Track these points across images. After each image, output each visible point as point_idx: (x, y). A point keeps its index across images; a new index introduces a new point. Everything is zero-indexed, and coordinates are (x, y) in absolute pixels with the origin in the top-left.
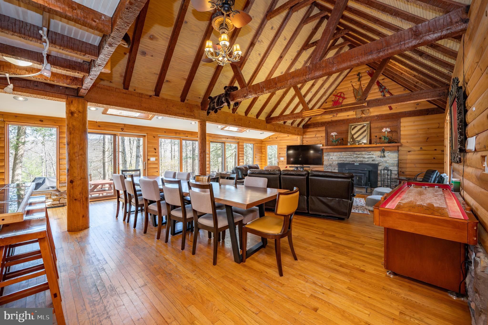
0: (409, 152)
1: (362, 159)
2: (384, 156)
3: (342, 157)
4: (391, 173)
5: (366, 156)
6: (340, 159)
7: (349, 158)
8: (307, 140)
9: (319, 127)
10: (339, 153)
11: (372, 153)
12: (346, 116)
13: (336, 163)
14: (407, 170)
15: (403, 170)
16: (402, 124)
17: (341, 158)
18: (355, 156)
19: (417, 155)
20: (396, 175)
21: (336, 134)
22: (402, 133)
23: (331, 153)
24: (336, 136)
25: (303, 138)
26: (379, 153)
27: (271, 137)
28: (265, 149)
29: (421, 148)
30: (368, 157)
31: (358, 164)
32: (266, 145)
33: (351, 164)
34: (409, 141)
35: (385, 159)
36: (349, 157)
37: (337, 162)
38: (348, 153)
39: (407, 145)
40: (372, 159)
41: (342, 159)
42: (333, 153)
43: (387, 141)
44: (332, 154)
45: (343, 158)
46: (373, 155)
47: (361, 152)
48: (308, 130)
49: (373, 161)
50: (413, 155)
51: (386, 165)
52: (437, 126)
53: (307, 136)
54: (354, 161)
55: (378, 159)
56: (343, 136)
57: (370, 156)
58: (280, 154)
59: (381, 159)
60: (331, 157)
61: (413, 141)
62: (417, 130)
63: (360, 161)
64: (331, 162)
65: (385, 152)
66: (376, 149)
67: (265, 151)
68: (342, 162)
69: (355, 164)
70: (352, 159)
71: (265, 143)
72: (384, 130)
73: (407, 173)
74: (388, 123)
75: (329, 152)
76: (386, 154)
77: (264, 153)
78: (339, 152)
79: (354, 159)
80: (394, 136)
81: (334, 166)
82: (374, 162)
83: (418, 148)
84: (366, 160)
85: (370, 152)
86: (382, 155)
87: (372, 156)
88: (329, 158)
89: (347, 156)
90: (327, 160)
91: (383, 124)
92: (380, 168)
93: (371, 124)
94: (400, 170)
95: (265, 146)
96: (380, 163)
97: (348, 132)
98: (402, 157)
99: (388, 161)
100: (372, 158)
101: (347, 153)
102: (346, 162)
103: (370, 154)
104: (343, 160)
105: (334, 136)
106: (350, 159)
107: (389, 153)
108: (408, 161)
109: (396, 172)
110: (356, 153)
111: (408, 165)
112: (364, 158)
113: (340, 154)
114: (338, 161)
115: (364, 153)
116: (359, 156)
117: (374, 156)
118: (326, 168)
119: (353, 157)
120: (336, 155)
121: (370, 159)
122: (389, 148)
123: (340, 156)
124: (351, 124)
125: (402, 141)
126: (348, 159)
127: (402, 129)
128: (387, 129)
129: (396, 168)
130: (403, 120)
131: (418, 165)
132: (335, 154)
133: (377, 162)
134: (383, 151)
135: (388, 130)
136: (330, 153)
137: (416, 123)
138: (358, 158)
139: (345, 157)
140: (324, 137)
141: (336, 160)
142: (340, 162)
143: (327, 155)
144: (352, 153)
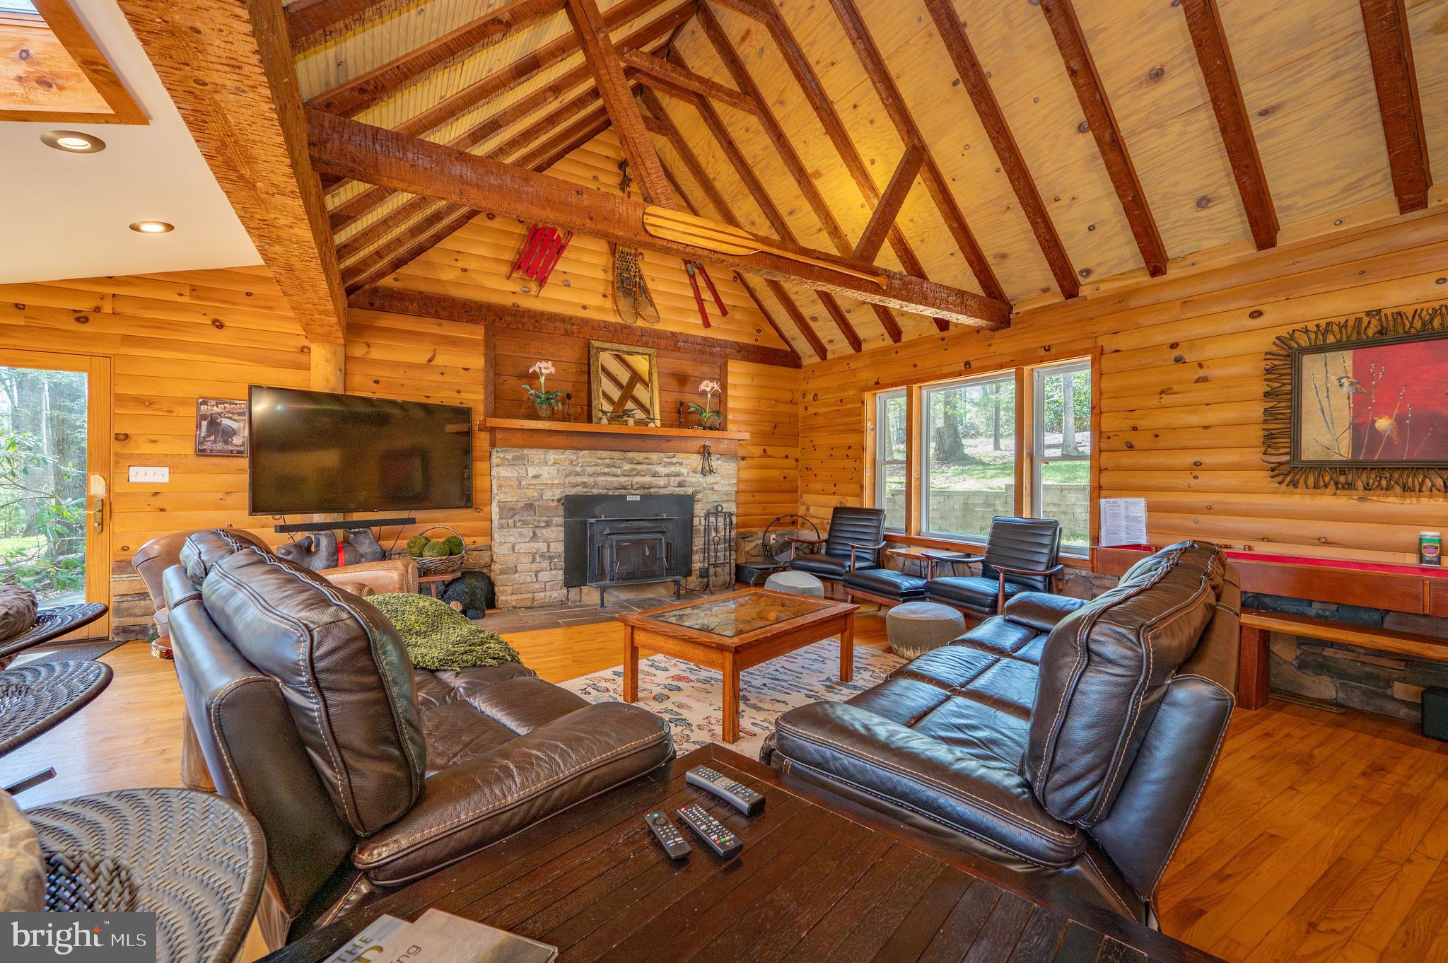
0: (743, 459)
1: (648, 479)
2: (711, 471)
3: (578, 469)
5: (662, 470)
6: (572, 479)
7: (605, 474)
9: (450, 317)
10: (569, 455)
11: (678, 457)
12: (575, 304)
13: (558, 497)
16: (730, 379)
17: (577, 474)
18: (627, 467)
19: (751, 467)
21: (552, 370)
22: (730, 403)
23: (533, 451)
24: (548, 377)
25: (348, 358)
26: (695, 460)
29: (765, 451)
30: (667, 470)
31: (638, 498)
33: (614, 500)
35: (710, 479)
36: (606, 470)
37: (558, 493)
38: (605, 454)
40: (678, 479)
41: (579, 479)
42: (541, 451)
44: (535, 454)
46: (681, 464)
47: (649, 455)
49: (680, 485)
51: (713, 497)
52: (788, 396)
54: (624, 488)
55: (693, 480)
57: (673, 469)
58: (122, 437)
59: (701, 479)
60: (532, 471)
62: (758, 400)
63: (643, 487)
64: (532, 494)
65: (713, 457)
68: (580, 490)
69: (629, 498)
70: (614, 479)
74: (700, 367)
75: (523, 447)
76: (714, 463)
78: (565, 448)
79: (622, 479)
81: (547, 508)
82: (680, 491)
83: (758, 451)
84: (662, 482)
85: (674, 457)
86: (705, 465)
87: (678, 468)
88: (523, 472)
89: (598, 469)
90: (515, 484)
92: (699, 510)
96: (699, 492)
97: (584, 373)
99: (716, 487)
100: (677, 475)
101: (599, 453)
102: (595, 491)
103: (674, 460)
104: (585, 485)
105: (542, 380)
106: (611, 479)
107: (720, 462)
109: (735, 520)
110: (630, 455)
112: (654, 476)
113: (574, 457)
114: (563, 485)
115: (655, 456)
116: (639, 467)
117: (684, 470)
118: (511, 522)
119: (619, 472)
120: (555, 463)
121: (673, 478)
122: (721, 446)
123: (570, 468)
124: (598, 344)
125: (730, 426)
126: (603, 479)
127: (730, 391)
129: (734, 508)
130: (731, 366)
132: (552, 455)
133: (690, 491)
134: (709, 454)
136: (526, 451)
137: (755, 382)
138: (639, 473)
139: (589, 470)
140: (481, 376)
141: (556, 482)
142: (573, 491)
143: (515, 458)
144: (616, 454)
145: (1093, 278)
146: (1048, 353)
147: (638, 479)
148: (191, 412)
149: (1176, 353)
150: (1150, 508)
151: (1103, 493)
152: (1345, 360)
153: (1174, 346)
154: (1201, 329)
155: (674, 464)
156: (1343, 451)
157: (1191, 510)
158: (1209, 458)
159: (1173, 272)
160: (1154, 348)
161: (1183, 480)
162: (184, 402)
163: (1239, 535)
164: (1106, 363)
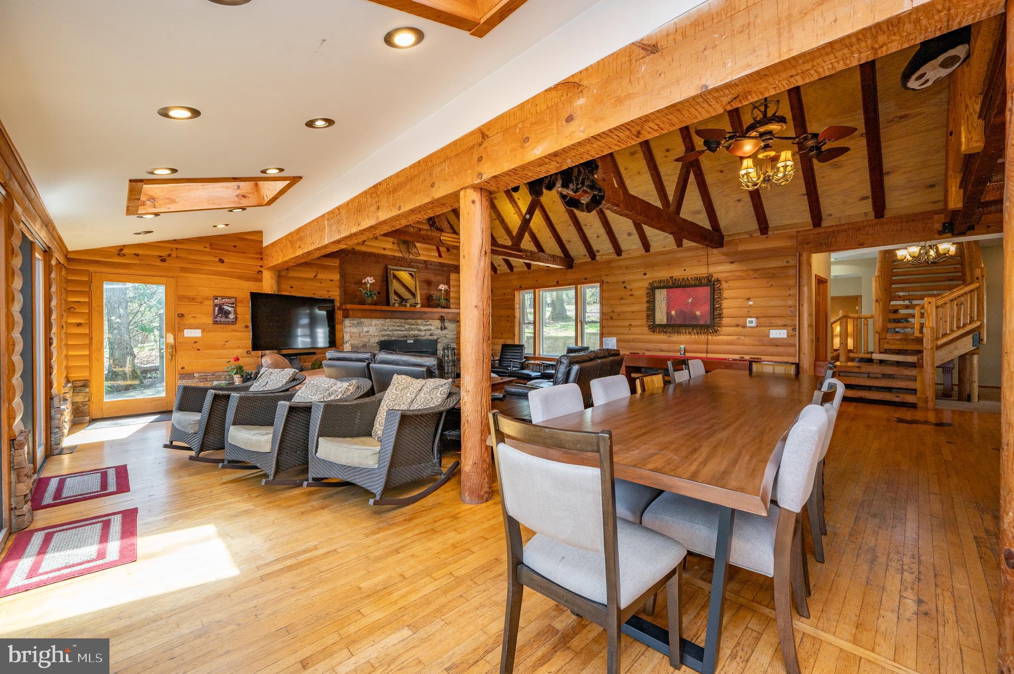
1: (416, 332)
3: (386, 328)
5: (423, 328)
6: (383, 333)
7: (397, 330)
10: (381, 321)
12: (380, 248)
17: (385, 330)
18: (407, 327)
21: (373, 281)
23: (366, 320)
24: (371, 284)
26: (438, 323)
30: (425, 328)
31: (412, 341)
33: (401, 343)
35: (445, 332)
36: (398, 328)
37: (377, 340)
38: (397, 320)
40: (430, 332)
41: (386, 333)
42: (369, 320)
43: (444, 304)
44: (366, 321)
45: (388, 330)
46: (431, 325)
47: (417, 321)
49: (431, 335)
51: (446, 341)
53: (292, 274)
54: (406, 337)
55: (437, 332)
57: (427, 327)
59: (440, 332)
60: (365, 329)
63: (414, 336)
64: (366, 340)
66: (436, 316)
68: (386, 338)
69: (409, 341)
70: (402, 332)
74: (437, 277)
75: (361, 318)
76: (446, 324)
78: (379, 318)
79: (405, 333)
81: (372, 347)
82: (431, 338)
84: (423, 333)
85: (428, 321)
86: (441, 325)
87: (430, 327)
88: (361, 330)
90: (358, 335)
91: (432, 277)
92: (440, 347)
96: (439, 338)
99: (447, 336)
100: (430, 330)
101: (395, 320)
102: (393, 338)
103: (428, 323)
104: (388, 335)
105: (368, 286)
106: (400, 332)
110: (409, 321)
112: (419, 331)
113: (384, 322)
114: (379, 335)
115: (419, 321)
116: (413, 326)
117: (433, 328)
119: (403, 329)
120: (375, 325)
121: (427, 332)
122: (449, 316)
123: (382, 328)
126: (397, 332)
132: (374, 322)
133: (435, 338)
134: (443, 320)
136: (362, 320)
138: (412, 330)
139: (390, 328)
140: (338, 283)
141: (376, 334)
142: (383, 339)
143: (358, 323)
144: (402, 321)
145: (599, 254)
146: (586, 281)
147: (412, 332)
148: (211, 303)
149: (624, 285)
150: (617, 341)
151: (604, 336)
152: (664, 291)
153: (624, 282)
154: (632, 277)
155: (427, 325)
156: (665, 322)
157: (629, 341)
158: (633, 323)
159: (624, 255)
160: (617, 283)
161: (626, 331)
162: (207, 298)
163: (641, 349)
164: (605, 287)
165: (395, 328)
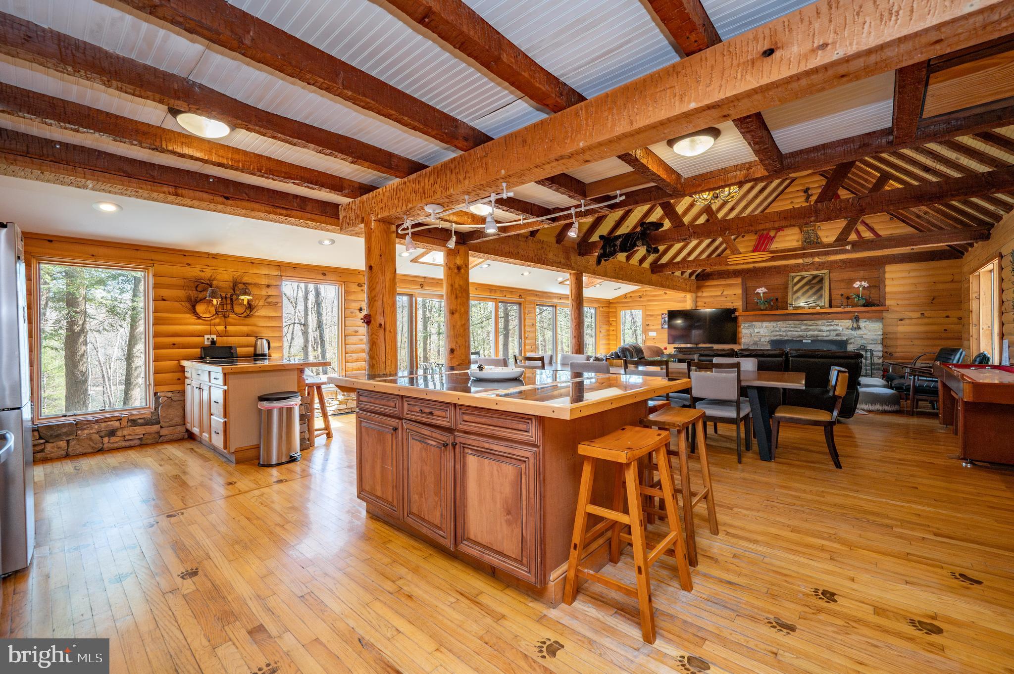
0: (901, 320)
1: (816, 333)
2: (859, 328)
3: (778, 329)
4: (872, 355)
5: (824, 328)
6: (774, 333)
7: (791, 331)
8: (705, 300)
9: (728, 277)
10: (772, 324)
11: (836, 322)
14: (899, 350)
15: (890, 350)
16: (887, 276)
17: (777, 331)
18: (803, 327)
19: (916, 324)
20: (880, 358)
21: (765, 290)
22: (888, 289)
24: (764, 293)
25: (697, 297)
26: (848, 323)
27: (628, 296)
28: (616, 316)
29: (923, 314)
30: (828, 328)
31: (810, 341)
32: (618, 309)
33: (796, 342)
34: (900, 302)
35: (859, 332)
36: (792, 329)
37: (768, 339)
38: (791, 322)
39: (897, 309)
40: (836, 332)
41: (778, 333)
42: (760, 323)
43: (862, 302)
44: (758, 324)
45: (780, 331)
46: (837, 325)
47: (816, 322)
48: (707, 284)
49: (837, 335)
50: (910, 325)
51: (863, 342)
52: (950, 278)
53: (705, 294)
54: (802, 337)
55: (847, 333)
56: (779, 295)
57: (832, 327)
58: (648, 325)
59: (853, 332)
60: (756, 331)
61: (907, 302)
62: (915, 285)
63: (812, 336)
64: (756, 339)
65: (860, 321)
66: (843, 316)
67: (616, 321)
68: (778, 338)
69: (804, 341)
70: (797, 333)
71: (617, 305)
72: (857, 285)
73: (898, 355)
74: (862, 274)
75: (753, 322)
76: (862, 324)
77: (614, 324)
78: (771, 321)
79: (801, 333)
80: (874, 294)
81: (763, 342)
82: (839, 338)
83: (918, 315)
84: (825, 334)
86: (855, 325)
87: (835, 327)
88: (752, 331)
90: (748, 335)
91: (853, 275)
92: (850, 347)
93: (831, 275)
94: (886, 350)
95: (616, 312)
96: (851, 339)
97: (787, 288)
98: (890, 329)
99: (864, 336)
100: (835, 330)
101: (787, 322)
102: (786, 338)
103: (832, 323)
104: (781, 335)
105: (762, 295)
106: (794, 333)
107: (867, 323)
108: (899, 336)
109: (880, 354)
110: (805, 322)
111: (899, 342)
112: (820, 331)
113: (775, 324)
114: (770, 336)
115: (820, 322)
116: (811, 327)
117: (841, 329)
119: (799, 330)
120: (766, 327)
121: (832, 332)
122: (868, 315)
123: (773, 329)
124: (793, 274)
125: (888, 303)
126: (790, 333)
127: (887, 282)
128: (863, 283)
129: (880, 347)
130: (888, 268)
131: (916, 342)
132: (765, 324)
133: (844, 338)
134: (857, 319)
135: (865, 284)
137: (912, 274)
138: (810, 330)
139: (783, 329)
141: (767, 334)
142: (775, 338)
143: (750, 326)
144: (797, 322)
147: (810, 333)
148: (660, 317)
155: (831, 325)
162: (658, 315)
165: (788, 329)
